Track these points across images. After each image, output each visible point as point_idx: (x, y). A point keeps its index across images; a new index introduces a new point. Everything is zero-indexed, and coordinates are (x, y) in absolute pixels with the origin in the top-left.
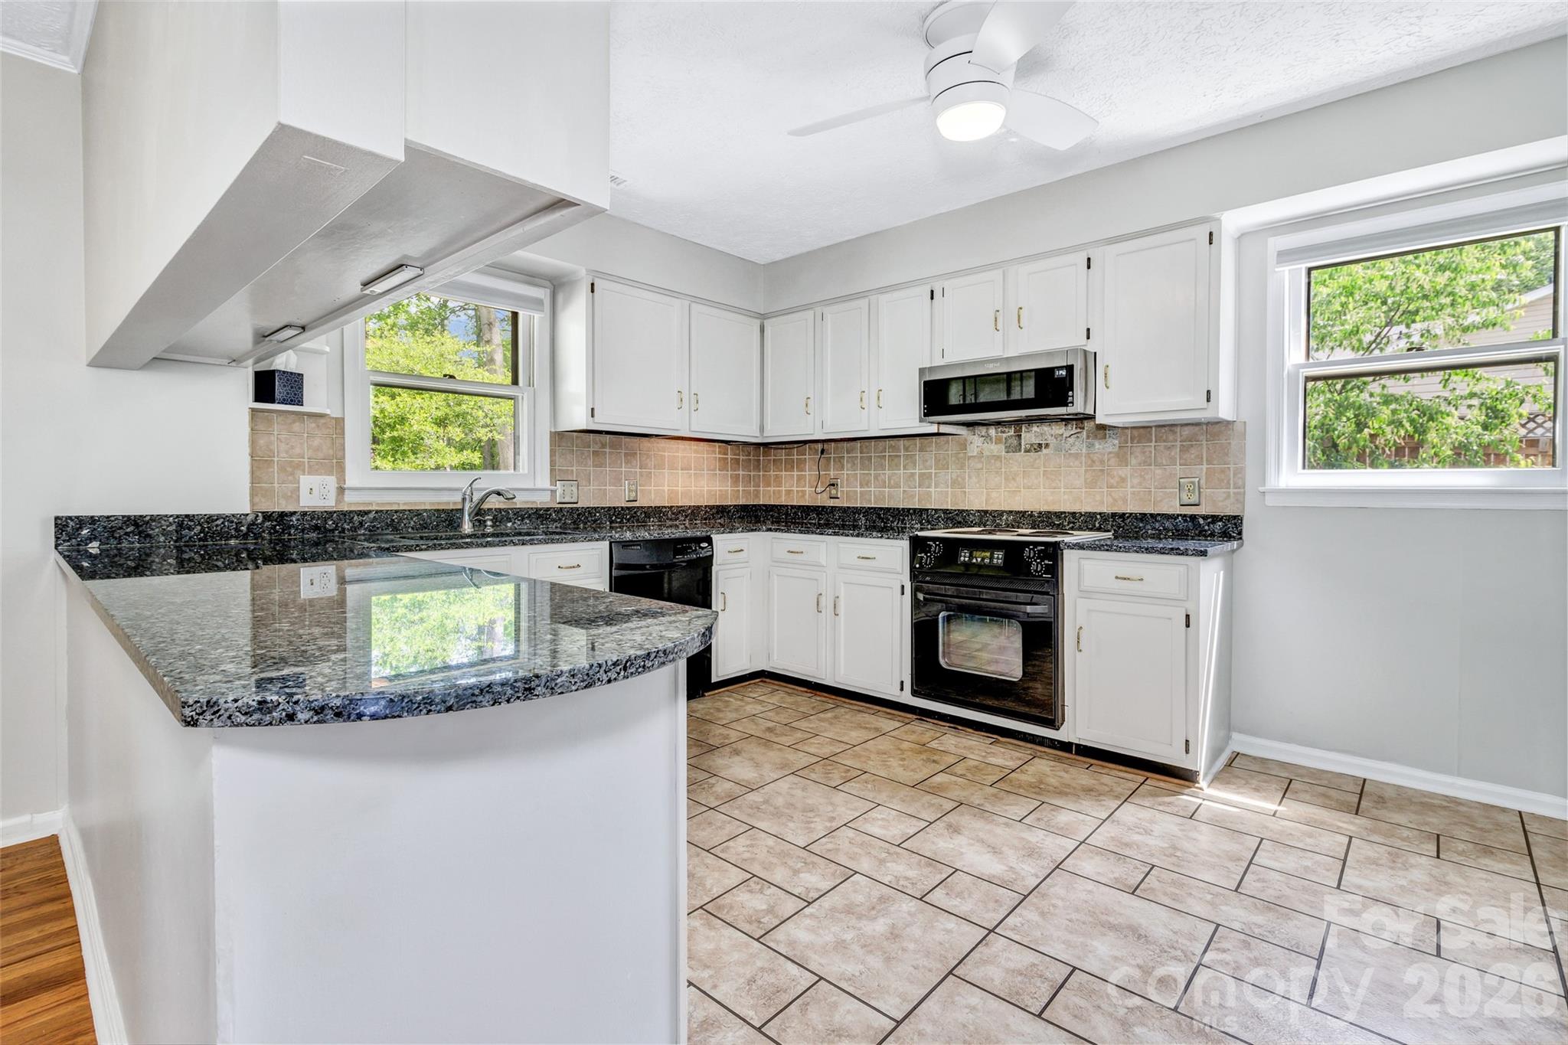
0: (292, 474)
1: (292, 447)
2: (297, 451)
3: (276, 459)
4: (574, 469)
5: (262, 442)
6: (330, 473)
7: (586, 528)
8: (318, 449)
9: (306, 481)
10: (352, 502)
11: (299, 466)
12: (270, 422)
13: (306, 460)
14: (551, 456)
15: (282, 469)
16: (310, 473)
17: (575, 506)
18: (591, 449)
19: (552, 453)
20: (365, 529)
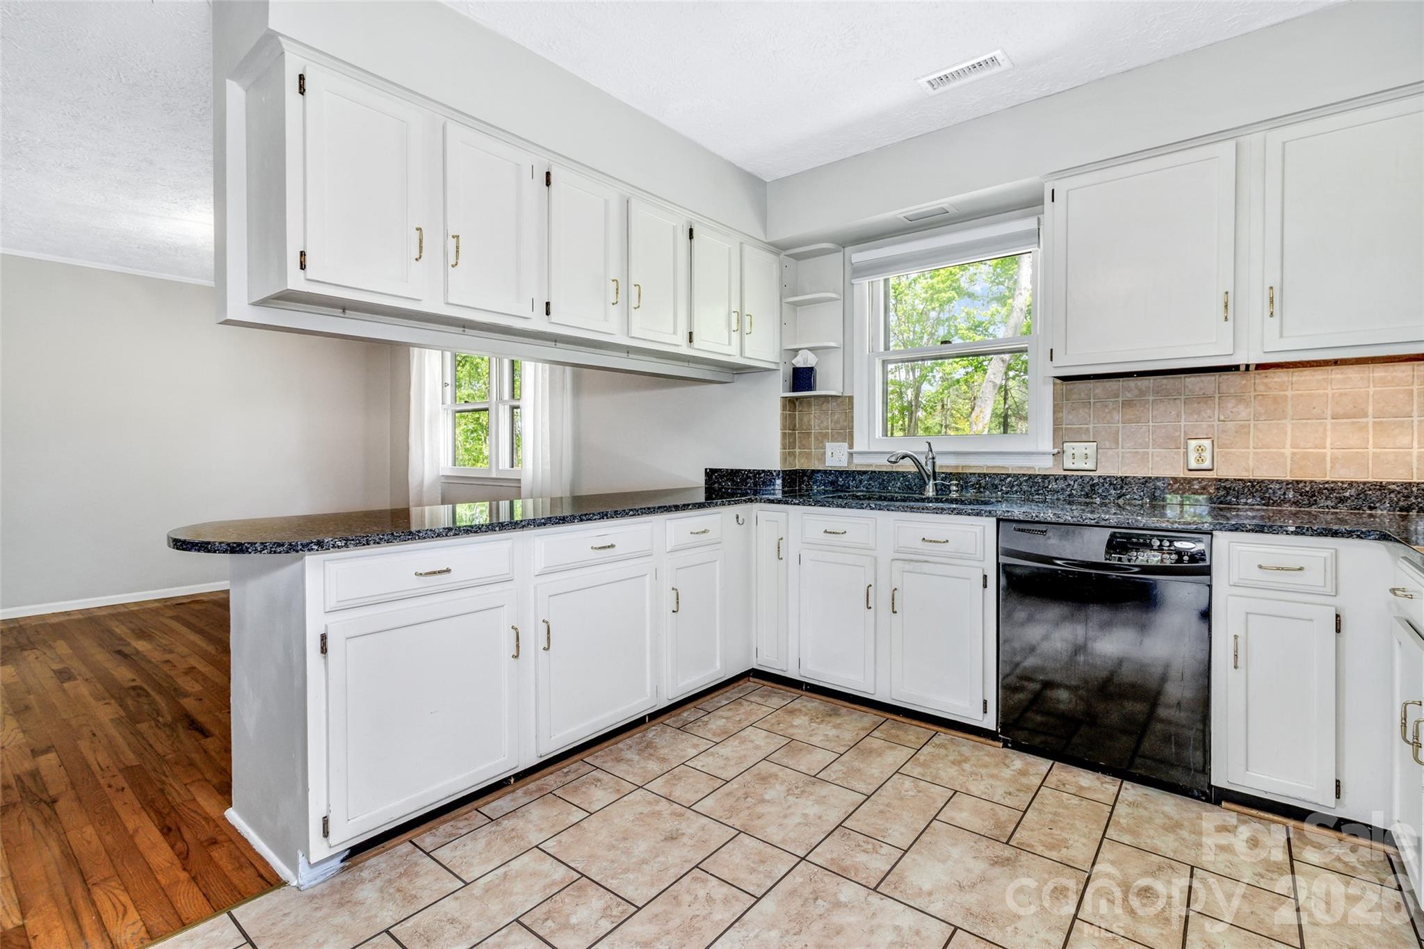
0: (822, 442)
1: (822, 422)
2: (825, 424)
3: (813, 431)
4: (1091, 426)
5: (805, 419)
6: (844, 441)
7: (1104, 505)
8: (837, 422)
9: (830, 446)
10: (859, 463)
11: (825, 436)
12: (809, 404)
13: (830, 431)
14: (1054, 412)
15: (816, 438)
16: (832, 441)
17: (1091, 474)
18: (1120, 399)
19: (1057, 409)
20: (864, 487)
